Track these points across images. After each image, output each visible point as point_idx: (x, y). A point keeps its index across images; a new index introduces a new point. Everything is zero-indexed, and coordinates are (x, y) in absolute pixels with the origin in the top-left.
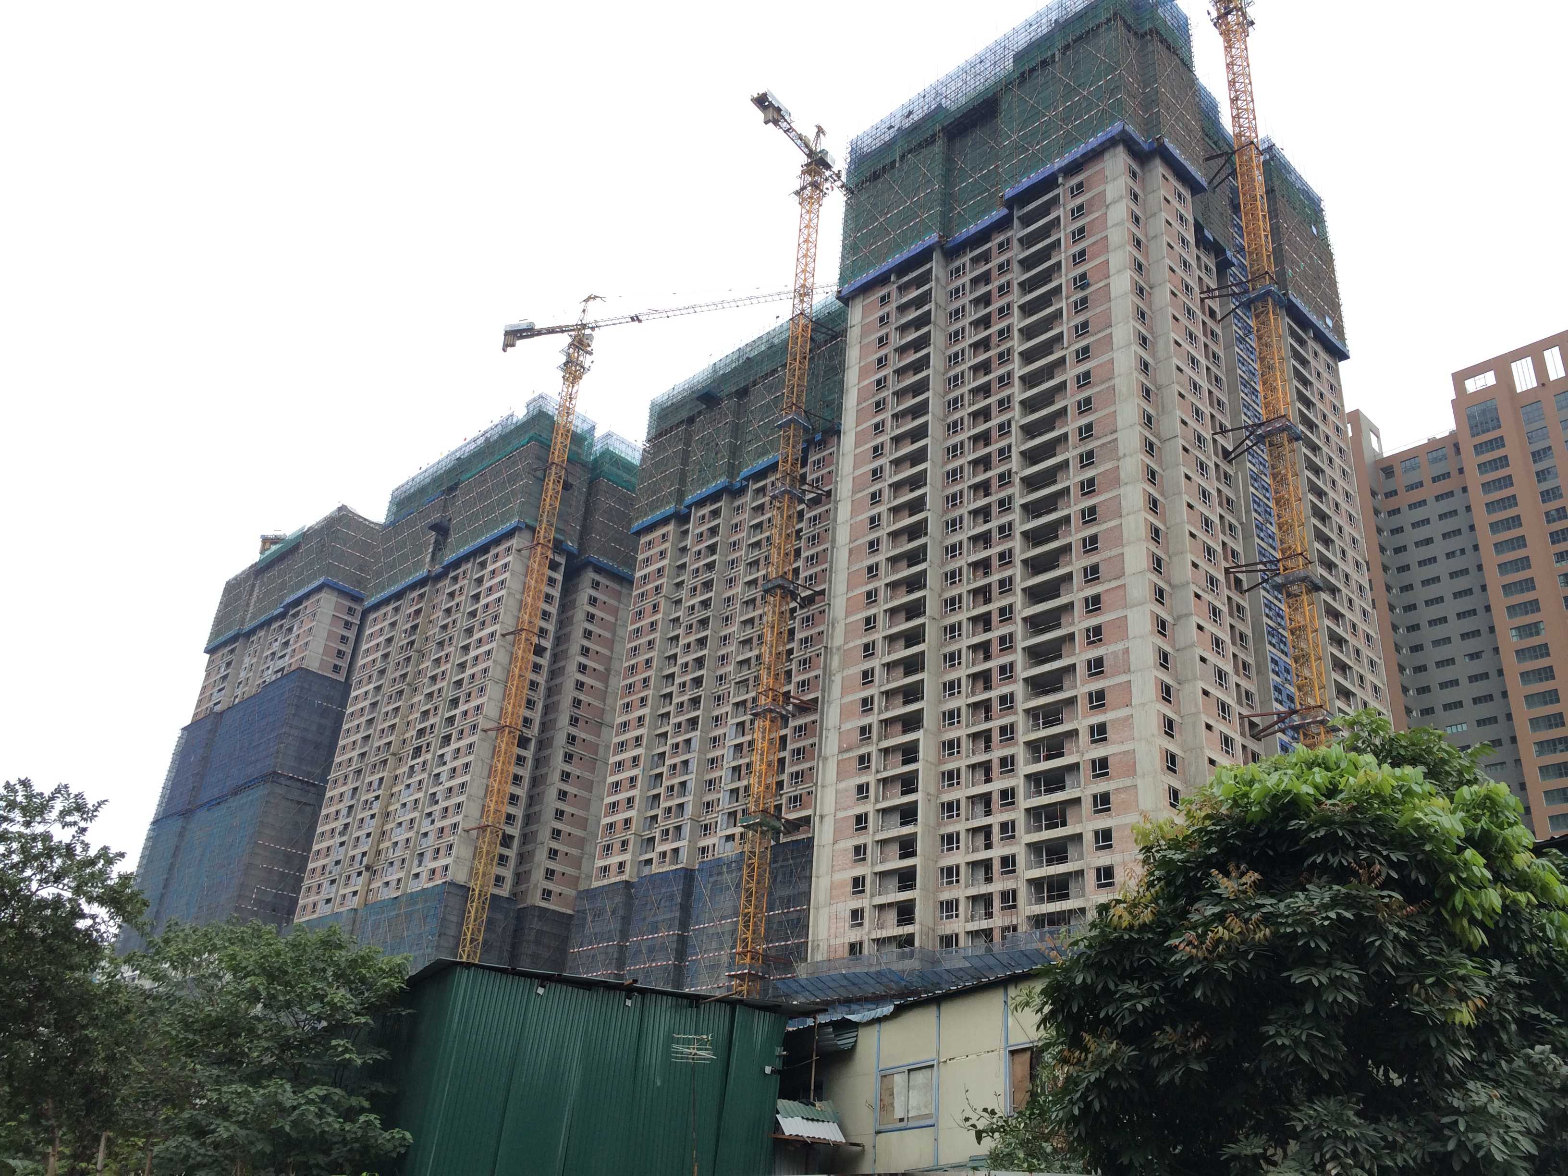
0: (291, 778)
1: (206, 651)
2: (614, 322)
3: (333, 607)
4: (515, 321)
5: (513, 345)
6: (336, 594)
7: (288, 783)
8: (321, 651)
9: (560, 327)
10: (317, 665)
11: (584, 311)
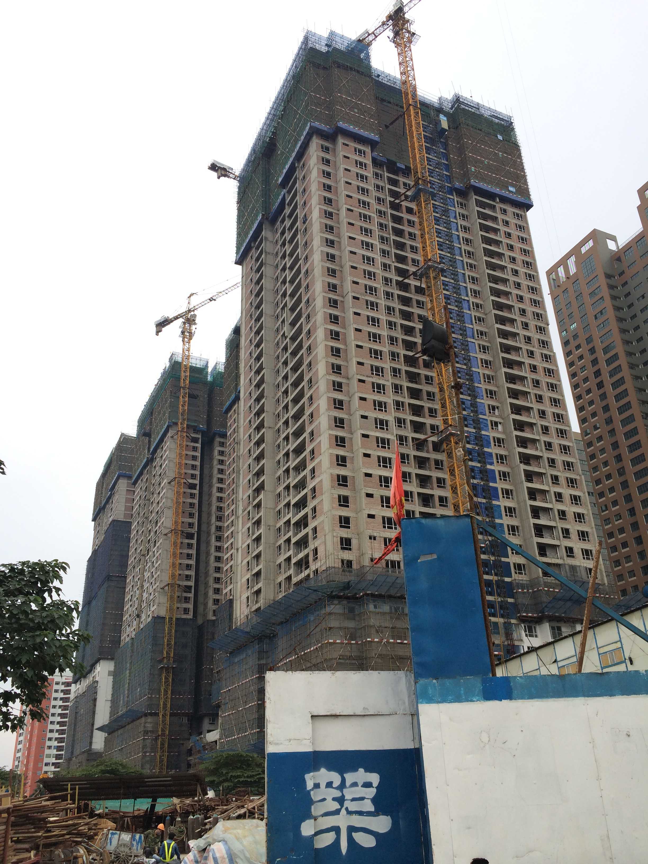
0: (118, 576)
1: (93, 521)
2: (202, 304)
3: (126, 485)
4: (158, 318)
5: (160, 331)
6: (126, 479)
7: (117, 579)
8: (123, 509)
9: (179, 315)
10: (123, 517)
11: (189, 303)
